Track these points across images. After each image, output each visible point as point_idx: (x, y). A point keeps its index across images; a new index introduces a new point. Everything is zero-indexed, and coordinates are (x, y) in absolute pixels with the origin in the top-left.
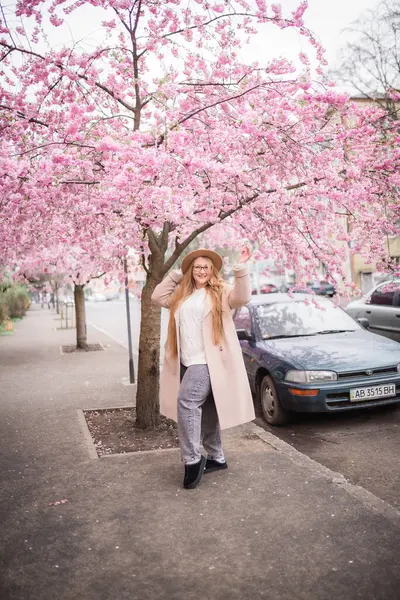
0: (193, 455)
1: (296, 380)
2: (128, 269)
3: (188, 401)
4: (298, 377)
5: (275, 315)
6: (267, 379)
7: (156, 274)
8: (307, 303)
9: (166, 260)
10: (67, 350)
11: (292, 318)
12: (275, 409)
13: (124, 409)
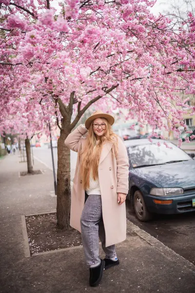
0: (94, 260)
1: (157, 194)
2: (51, 128)
3: (88, 221)
4: (159, 192)
5: (138, 152)
6: (137, 193)
7: (66, 130)
8: (159, 145)
9: (72, 121)
10: (23, 174)
11: (149, 154)
12: (144, 211)
13: (51, 214)
